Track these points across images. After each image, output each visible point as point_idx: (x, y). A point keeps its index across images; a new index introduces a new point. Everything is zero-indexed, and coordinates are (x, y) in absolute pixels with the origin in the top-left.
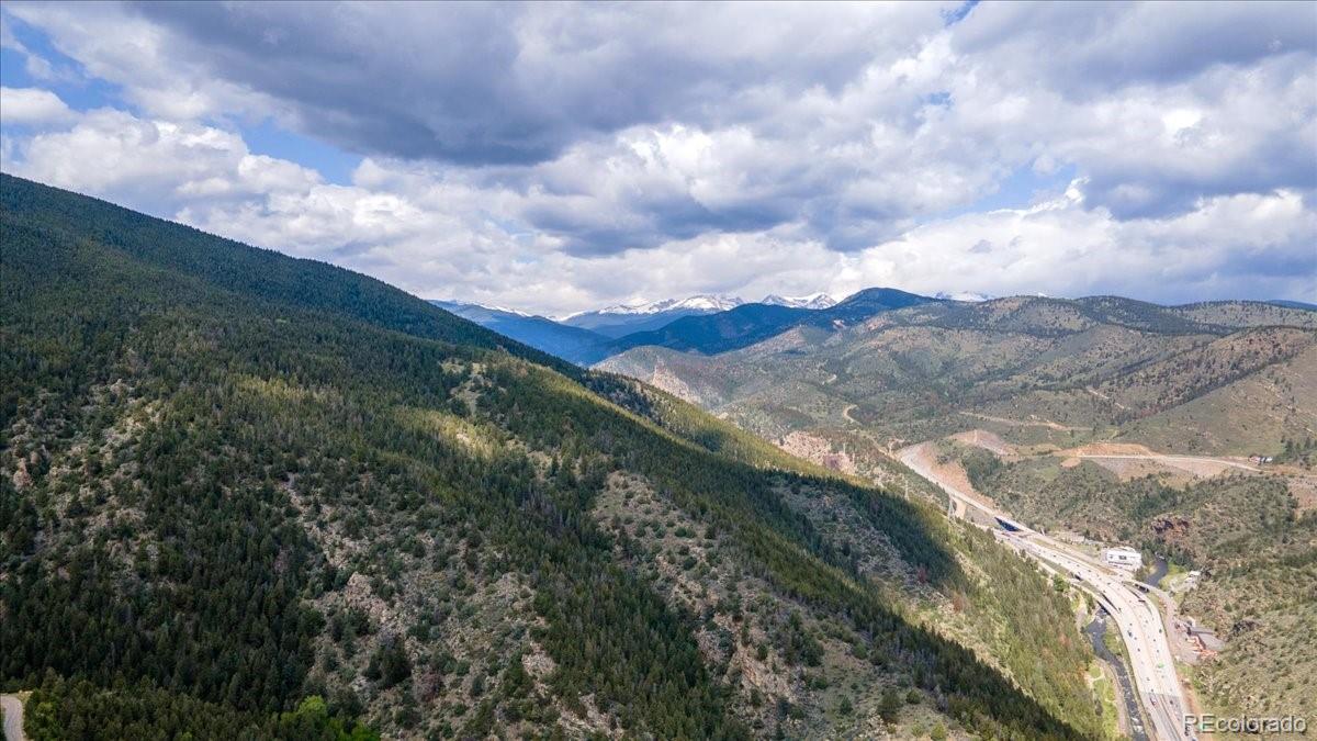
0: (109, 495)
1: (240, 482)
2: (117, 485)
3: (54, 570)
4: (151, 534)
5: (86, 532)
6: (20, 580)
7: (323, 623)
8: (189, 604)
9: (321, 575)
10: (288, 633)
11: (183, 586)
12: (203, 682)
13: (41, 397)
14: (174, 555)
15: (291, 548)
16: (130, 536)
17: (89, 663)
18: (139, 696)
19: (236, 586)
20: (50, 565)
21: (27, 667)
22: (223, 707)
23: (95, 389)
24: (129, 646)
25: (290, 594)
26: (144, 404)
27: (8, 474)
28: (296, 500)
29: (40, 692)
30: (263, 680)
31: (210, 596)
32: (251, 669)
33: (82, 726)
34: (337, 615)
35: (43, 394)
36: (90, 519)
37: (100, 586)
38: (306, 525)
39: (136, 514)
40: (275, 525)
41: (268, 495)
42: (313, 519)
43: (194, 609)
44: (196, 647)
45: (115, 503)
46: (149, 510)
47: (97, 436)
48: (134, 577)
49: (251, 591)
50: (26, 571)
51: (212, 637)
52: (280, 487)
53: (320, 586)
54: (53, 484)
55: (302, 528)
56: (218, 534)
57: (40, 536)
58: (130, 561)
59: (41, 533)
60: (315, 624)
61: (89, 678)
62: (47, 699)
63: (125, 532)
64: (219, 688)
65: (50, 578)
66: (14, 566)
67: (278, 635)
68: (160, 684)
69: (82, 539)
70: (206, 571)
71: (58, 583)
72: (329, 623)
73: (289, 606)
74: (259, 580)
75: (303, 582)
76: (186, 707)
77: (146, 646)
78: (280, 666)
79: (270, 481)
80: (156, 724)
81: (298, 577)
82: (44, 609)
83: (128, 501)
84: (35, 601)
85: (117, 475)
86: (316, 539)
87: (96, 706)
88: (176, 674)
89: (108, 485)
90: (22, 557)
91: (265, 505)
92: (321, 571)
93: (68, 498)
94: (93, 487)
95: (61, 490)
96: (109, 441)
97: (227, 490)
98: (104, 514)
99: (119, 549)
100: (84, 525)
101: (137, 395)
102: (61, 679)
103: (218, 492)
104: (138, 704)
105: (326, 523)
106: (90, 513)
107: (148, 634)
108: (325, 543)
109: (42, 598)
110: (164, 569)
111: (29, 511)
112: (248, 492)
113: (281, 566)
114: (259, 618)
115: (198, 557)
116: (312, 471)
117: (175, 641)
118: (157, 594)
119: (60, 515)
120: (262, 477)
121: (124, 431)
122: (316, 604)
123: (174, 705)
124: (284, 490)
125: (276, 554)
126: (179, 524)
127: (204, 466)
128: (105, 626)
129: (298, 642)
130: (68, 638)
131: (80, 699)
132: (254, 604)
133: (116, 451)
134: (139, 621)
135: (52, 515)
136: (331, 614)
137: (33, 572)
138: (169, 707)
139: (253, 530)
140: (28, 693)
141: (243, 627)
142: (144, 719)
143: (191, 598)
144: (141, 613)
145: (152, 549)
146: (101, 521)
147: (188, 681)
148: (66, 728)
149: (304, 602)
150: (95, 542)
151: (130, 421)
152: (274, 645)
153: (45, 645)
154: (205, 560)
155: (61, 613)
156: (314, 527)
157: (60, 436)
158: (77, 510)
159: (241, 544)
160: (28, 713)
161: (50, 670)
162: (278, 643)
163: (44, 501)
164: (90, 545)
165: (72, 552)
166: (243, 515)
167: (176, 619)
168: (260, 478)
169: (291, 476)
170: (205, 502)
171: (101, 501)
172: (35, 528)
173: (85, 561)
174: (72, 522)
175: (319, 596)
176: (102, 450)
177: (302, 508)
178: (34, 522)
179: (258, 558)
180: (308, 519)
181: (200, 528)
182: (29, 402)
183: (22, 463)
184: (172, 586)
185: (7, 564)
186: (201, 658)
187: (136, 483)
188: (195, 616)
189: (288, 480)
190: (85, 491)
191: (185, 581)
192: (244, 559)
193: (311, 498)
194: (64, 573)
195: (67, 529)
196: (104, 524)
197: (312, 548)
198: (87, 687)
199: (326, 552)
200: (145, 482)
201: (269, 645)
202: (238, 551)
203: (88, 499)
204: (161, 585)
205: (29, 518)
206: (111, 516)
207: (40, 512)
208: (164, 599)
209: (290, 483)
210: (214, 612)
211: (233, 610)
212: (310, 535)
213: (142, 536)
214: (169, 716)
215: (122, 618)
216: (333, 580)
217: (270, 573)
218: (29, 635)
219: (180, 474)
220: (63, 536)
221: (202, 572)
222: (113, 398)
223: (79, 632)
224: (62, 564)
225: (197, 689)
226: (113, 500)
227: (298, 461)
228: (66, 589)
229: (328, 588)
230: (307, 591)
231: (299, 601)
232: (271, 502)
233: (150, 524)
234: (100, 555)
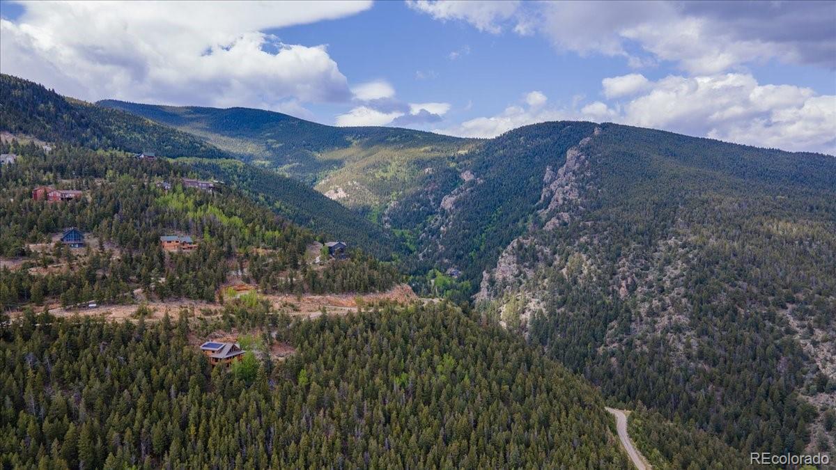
0: (669, 306)
1: (750, 306)
2: (673, 301)
3: (641, 346)
4: (693, 332)
5: (656, 326)
6: (623, 348)
7: (816, 415)
8: (717, 381)
9: (814, 379)
10: (789, 415)
11: (713, 369)
12: (728, 433)
13: (633, 246)
14: (707, 348)
15: (790, 356)
16: (681, 332)
17: (660, 403)
18: (689, 430)
19: (748, 375)
20: (638, 342)
21: (628, 397)
22: (742, 454)
23: (661, 242)
24: (682, 399)
25: (789, 389)
26: (688, 252)
27: (617, 289)
28: (794, 323)
29: (635, 412)
30: (771, 443)
31: (731, 378)
32: (762, 435)
33: (657, 438)
34: (829, 411)
35: (633, 245)
36: (659, 319)
37: (664, 359)
38: (802, 341)
39: (684, 320)
40: (777, 339)
41: (772, 317)
42: (808, 338)
43: (721, 384)
44: (723, 410)
45: (672, 311)
46: (691, 318)
47: (661, 270)
48: (683, 357)
49: (760, 382)
50: (627, 344)
51: (733, 407)
52: (781, 313)
53: (814, 387)
54: (639, 297)
55: (798, 343)
56: (736, 339)
57: (633, 325)
58: (681, 347)
59: (634, 323)
60: (810, 415)
61: (660, 412)
62: (639, 418)
63: (678, 329)
64: (739, 440)
65: (638, 350)
66: (621, 340)
67: (780, 414)
68: (701, 427)
69: (654, 330)
70: (728, 362)
71: (642, 353)
72: (822, 416)
73: (789, 397)
74: (765, 375)
75: (800, 382)
76: (717, 446)
77: (691, 401)
78: (783, 437)
79: (772, 308)
80: (699, 450)
81: (795, 378)
82: (636, 367)
83: (679, 311)
84: (631, 361)
85: (672, 294)
86: (810, 353)
87: (664, 429)
88: (711, 423)
89: (668, 301)
90: (625, 336)
91: (769, 324)
92: (814, 376)
93: (647, 305)
94: (659, 301)
95: (643, 301)
96: (668, 274)
97: (741, 311)
98: (666, 317)
99: (674, 339)
100: (655, 322)
101: (684, 246)
102: (645, 408)
103: (735, 311)
104: (688, 436)
105: (818, 342)
106: (658, 316)
107: (693, 394)
108: (817, 357)
109: (635, 360)
110: (701, 355)
111: (628, 311)
112: (757, 313)
113: (782, 366)
114: (766, 401)
115: (723, 353)
116: (806, 304)
117: (709, 403)
118: (697, 371)
119: (643, 315)
120: (767, 304)
121: (677, 268)
122: (811, 400)
123: (710, 442)
124: (784, 315)
125: (778, 359)
126: (710, 329)
127: (725, 294)
128: (668, 384)
129: (797, 424)
130: (648, 386)
131: (655, 423)
132: (762, 390)
133: (672, 280)
134: (687, 385)
135: (639, 313)
136: (823, 410)
137: (630, 344)
138: (707, 443)
139: (761, 340)
140: (629, 412)
141: (755, 403)
142: (692, 446)
143: (718, 377)
144: (688, 380)
145: (693, 341)
146: (663, 321)
147: (719, 430)
148: (649, 436)
149: (800, 396)
150: (662, 333)
151: (679, 262)
152: (778, 422)
153: (637, 387)
154: (727, 355)
155: (644, 371)
156: (809, 344)
157: (641, 269)
158: (652, 313)
159: (753, 348)
160: (629, 423)
161: (640, 402)
162: (781, 421)
163: (635, 306)
164: (659, 334)
165: (649, 337)
166: (753, 329)
167: (710, 388)
168: (765, 305)
169: (790, 306)
170: (727, 317)
171: (664, 309)
172: (631, 321)
173: (657, 343)
174: (649, 319)
175: (809, 392)
176: (664, 279)
177: (798, 329)
178: (630, 317)
179: (766, 360)
180: (803, 337)
181: (724, 333)
182: (627, 249)
183: (624, 283)
184: (706, 367)
185: (618, 338)
186: (726, 417)
187: (684, 300)
188: (722, 389)
189: (787, 308)
190: (656, 302)
191: (714, 365)
192: (754, 359)
193: (806, 323)
194: (645, 348)
195: (647, 323)
196: (666, 323)
197: (807, 359)
198: (659, 417)
199: (819, 364)
200: (689, 300)
201: (775, 420)
202: (750, 353)
203: (657, 307)
204: (700, 365)
205: (628, 314)
206: (670, 319)
207: (633, 311)
208: (702, 374)
209: (788, 310)
210: (734, 389)
211: (747, 391)
212: (805, 349)
213: (688, 333)
214: (707, 449)
215: (677, 381)
216: (825, 385)
217: (774, 371)
218: (628, 380)
219: (710, 297)
220: (645, 327)
221: (725, 362)
222: (670, 248)
223: (654, 384)
224: (645, 343)
225: (724, 436)
226: (671, 309)
227: (795, 296)
228: (647, 358)
229: (821, 390)
230: (803, 389)
231: (797, 395)
232: (774, 322)
233: (692, 326)
234: (664, 341)
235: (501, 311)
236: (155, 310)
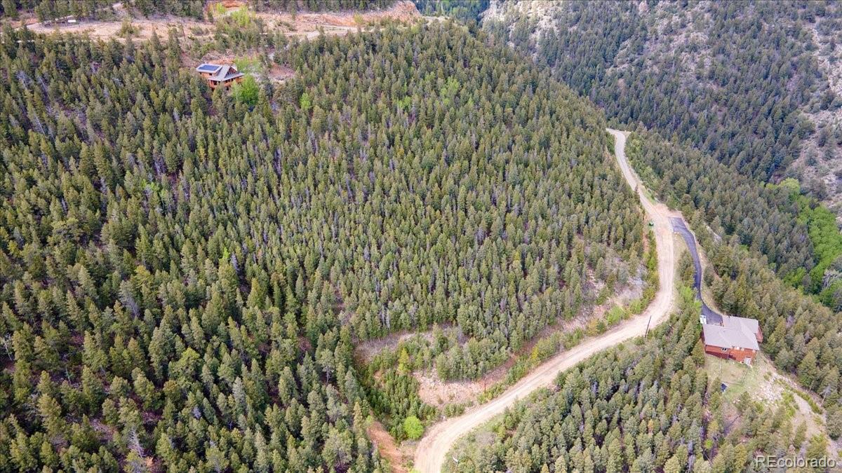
0: (689, 22)
1: (777, 20)
2: (695, 17)
3: (651, 66)
4: (709, 51)
5: (671, 45)
6: (633, 69)
7: (812, 132)
8: (723, 101)
9: (821, 97)
10: (785, 133)
11: (721, 89)
12: (721, 152)
14: (720, 67)
15: (804, 74)
16: (696, 51)
17: (661, 123)
18: (684, 149)
19: (756, 95)
20: (649, 63)
21: (630, 118)
22: (730, 169)
24: (683, 119)
25: (793, 107)
27: (637, 4)
28: (817, 38)
29: (635, 133)
30: (760, 160)
31: (737, 98)
32: (754, 151)
33: (653, 157)
34: (826, 128)
36: (675, 37)
37: (673, 80)
38: (820, 58)
39: (702, 37)
40: (795, 55)
41: (795, 33)
42: (827, 54)
43: (725, 104)
44: (721, 129)
45: (691, 28)
46: (711, 35)
48: (693, 78)
49: (765, 100)
50: (638, 65)
51: (733, 125)
52: (807, 27)
53: (819, 105)
54: (659, 12)
55: (816, 60)
56: (752, 57)
57: (647, 44)
58: (693, 67)
59: (648, 42)
60: (807, 131)
61: (659, 132)
62: (637, 138)
63: (694, 48)
64: (730, 156)
65: (648, 71)
66: (632, 61)
67: (777, 131)
68: (696, 146)
69: (669, 49)
70: (738, 82)
71: (652, 74)
72: (818, 133)
73: (790, 115)
74: (773, 93)
75: (805, 100)
76: (708, 163)
77: (692, 122)
78: (773, 153)
79: (799, 21)
80: (690, 167)
81: (802, 95)
82: (643, 88)
83: (699, 28)
84: (639, 83)
85: (696, 9)
86: (824, 69)
87: (661, 149)
88: (706, 142)
89: (689, 16)
90: (636, 56)
91: (791, 40)
92: (822, 94)
93: (665, 22)
94: (680, 16)
95: (662, 17)
97: (766, 26)
98: (684, 35)
99: (688, 59)
100: (671, 41)
102: (646, 129)
103: (759, 27)
104: (682, 154)
105: (837, 59)
106: (676, 33)
107: (695, 115)
108: (831, 74)
109: (642, 82)
110: (712, 76)
111: (644, 29)
112: (781, 28)
113: (792, 85)
114: (767, 119)
115: (735, 71)
116: (836, 17)
117: (709, 123)
118: (704, 91)
119: (660, 32)
120: (794, 18)
122: (812, 118)
123: (702, 160)
124: (809, 30)
125: (790, 76)
126: (728, 46)
127: (753, 7)
128: (672, 105)
129: (791, 141)
130: (652, 107)
131: (653, 142)
132: (765, 109)
134: (691, 106)
135: (655, 32)
136: (821, 127)
137: (640, 65)
138: (699, 160)
139: (778, 57)
140: (629, 133)
141: (755, 121)
142: (684, 163)
143: (725, 97)
144: (693, 101)
145: (707, 61)
146: (680, 40)
147: (712, 148)
148: (644, 156)
149: (803, 114)
150: (676, 52)
152: (773, 139)
153: (640, 109)
154: (740, 74)
155: (651, 93)
156: (826, 60)
158: (670, 31)
159: (768, 67)
160: (627, 143)
161: (641, 123)
162: (776, 138)
163: (652, 23)
164: (672, 54)
165: (662, 57)
166: (773, 45)
167: (713, 109)
168: (793, 18)
169: (818, 20)
170: (749, 33)
171: (683, 26)
172: (646, 40)
173: (668, 63)
174: (665, 38)
175: (814, 111)
177: (820, 45)
178: (645, 35)
179: (777, 79)
180: (823, 54)
181: (741, 51)
184: (714, 87)
185: (629, 59)
186: (723, 136)
187: (707, 15)
188: (725, 110)
189: (814, 22)
190: (676, 19)
191: (723, 85)
192: (766, 77)
193: (830, 38)
194: (656, 69)
195: (662, 42)
196: (683, 41)
197: (819, 76)
198: (658, 137)
199: (831, 81)
200: (712, 16)
201: (770, 138)
202: (764, 71)
203: (676, 24)
204: (708, 86)
205: (643, 32)
206: (687, 37)
207: (649, 29)
208: (708, 95)
209: (815, 24)
210: (737, 109)
211: (750, 110)
212: (821, 66)
213: (703, 52)
214: (698, 166)
215: (682, 102)
216: (830, 102)
217: (782, 89)
218: (633, 101)
219: (735, 11)
220: (659, 46)
221: (735, 82)
223: (658, 105)
224: (656, 63)
225: (717, 154)
226: (690, 26)
227: (826, 8)
228: (655, 79)
229: (824, 107)
230: (807, 107)
231: (799, 113)
232: (797, 38)
233: (710, 44)
234: (676, 61)
235: (509, 31)
236: (141, 28)
